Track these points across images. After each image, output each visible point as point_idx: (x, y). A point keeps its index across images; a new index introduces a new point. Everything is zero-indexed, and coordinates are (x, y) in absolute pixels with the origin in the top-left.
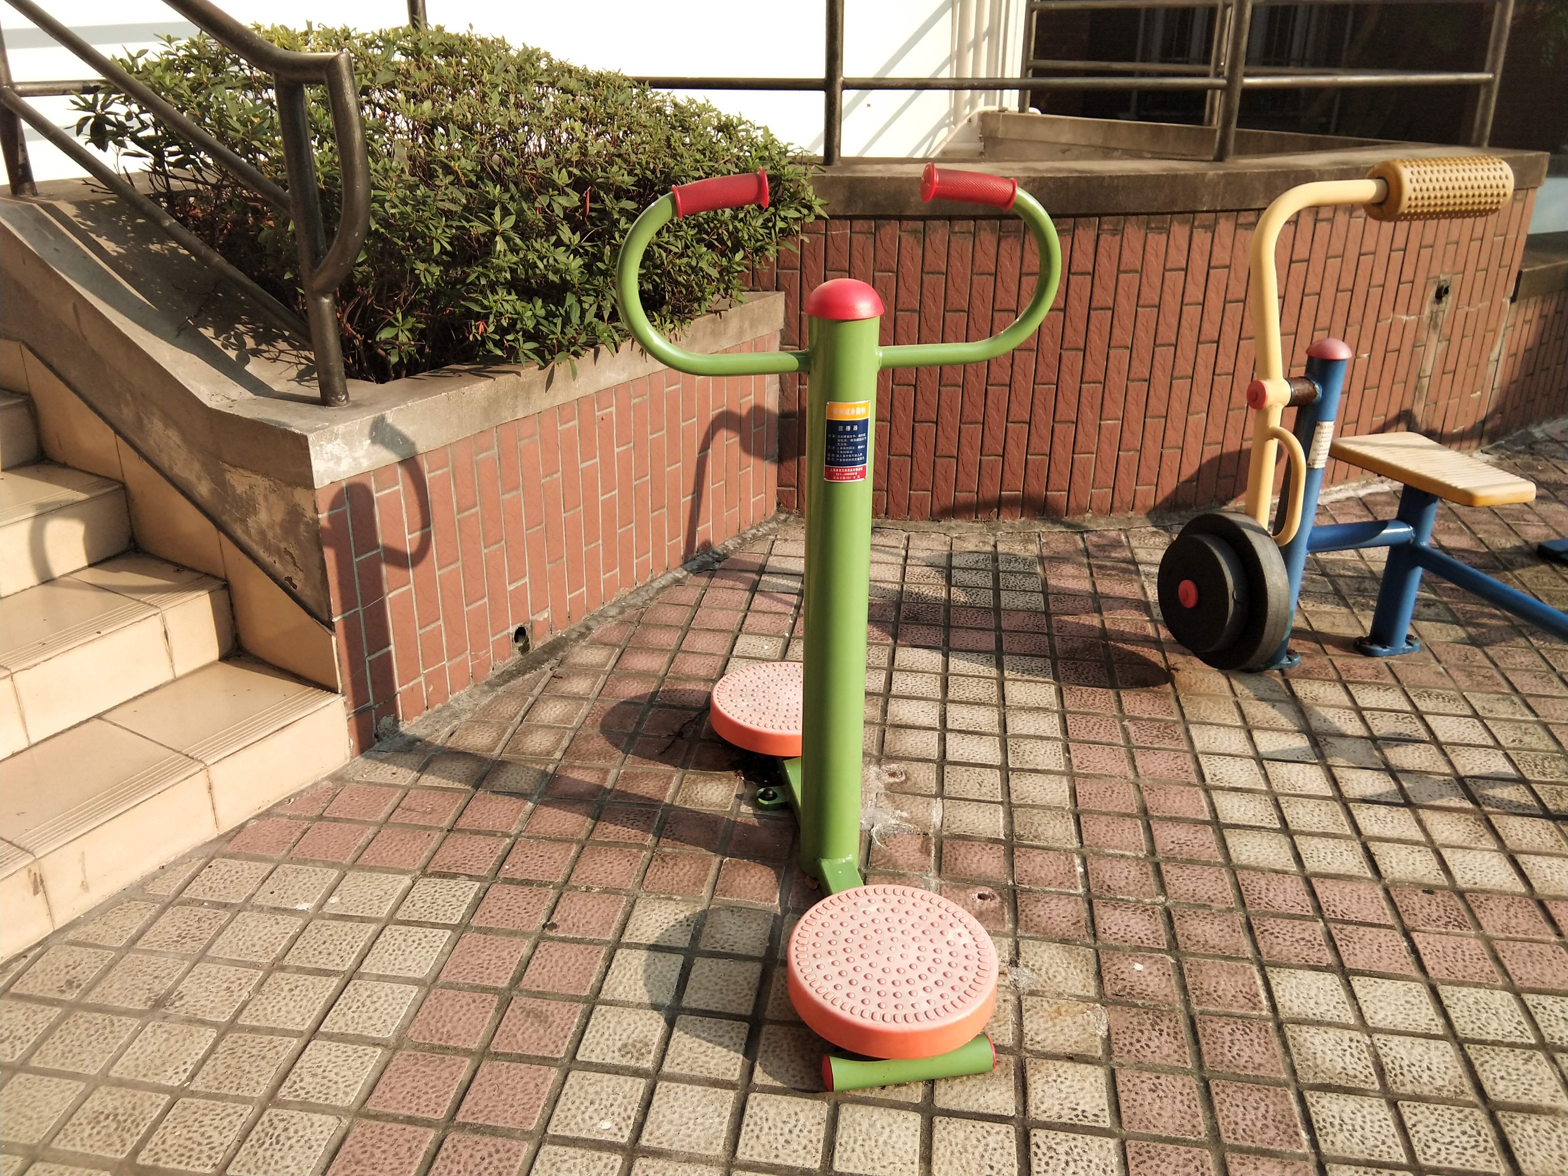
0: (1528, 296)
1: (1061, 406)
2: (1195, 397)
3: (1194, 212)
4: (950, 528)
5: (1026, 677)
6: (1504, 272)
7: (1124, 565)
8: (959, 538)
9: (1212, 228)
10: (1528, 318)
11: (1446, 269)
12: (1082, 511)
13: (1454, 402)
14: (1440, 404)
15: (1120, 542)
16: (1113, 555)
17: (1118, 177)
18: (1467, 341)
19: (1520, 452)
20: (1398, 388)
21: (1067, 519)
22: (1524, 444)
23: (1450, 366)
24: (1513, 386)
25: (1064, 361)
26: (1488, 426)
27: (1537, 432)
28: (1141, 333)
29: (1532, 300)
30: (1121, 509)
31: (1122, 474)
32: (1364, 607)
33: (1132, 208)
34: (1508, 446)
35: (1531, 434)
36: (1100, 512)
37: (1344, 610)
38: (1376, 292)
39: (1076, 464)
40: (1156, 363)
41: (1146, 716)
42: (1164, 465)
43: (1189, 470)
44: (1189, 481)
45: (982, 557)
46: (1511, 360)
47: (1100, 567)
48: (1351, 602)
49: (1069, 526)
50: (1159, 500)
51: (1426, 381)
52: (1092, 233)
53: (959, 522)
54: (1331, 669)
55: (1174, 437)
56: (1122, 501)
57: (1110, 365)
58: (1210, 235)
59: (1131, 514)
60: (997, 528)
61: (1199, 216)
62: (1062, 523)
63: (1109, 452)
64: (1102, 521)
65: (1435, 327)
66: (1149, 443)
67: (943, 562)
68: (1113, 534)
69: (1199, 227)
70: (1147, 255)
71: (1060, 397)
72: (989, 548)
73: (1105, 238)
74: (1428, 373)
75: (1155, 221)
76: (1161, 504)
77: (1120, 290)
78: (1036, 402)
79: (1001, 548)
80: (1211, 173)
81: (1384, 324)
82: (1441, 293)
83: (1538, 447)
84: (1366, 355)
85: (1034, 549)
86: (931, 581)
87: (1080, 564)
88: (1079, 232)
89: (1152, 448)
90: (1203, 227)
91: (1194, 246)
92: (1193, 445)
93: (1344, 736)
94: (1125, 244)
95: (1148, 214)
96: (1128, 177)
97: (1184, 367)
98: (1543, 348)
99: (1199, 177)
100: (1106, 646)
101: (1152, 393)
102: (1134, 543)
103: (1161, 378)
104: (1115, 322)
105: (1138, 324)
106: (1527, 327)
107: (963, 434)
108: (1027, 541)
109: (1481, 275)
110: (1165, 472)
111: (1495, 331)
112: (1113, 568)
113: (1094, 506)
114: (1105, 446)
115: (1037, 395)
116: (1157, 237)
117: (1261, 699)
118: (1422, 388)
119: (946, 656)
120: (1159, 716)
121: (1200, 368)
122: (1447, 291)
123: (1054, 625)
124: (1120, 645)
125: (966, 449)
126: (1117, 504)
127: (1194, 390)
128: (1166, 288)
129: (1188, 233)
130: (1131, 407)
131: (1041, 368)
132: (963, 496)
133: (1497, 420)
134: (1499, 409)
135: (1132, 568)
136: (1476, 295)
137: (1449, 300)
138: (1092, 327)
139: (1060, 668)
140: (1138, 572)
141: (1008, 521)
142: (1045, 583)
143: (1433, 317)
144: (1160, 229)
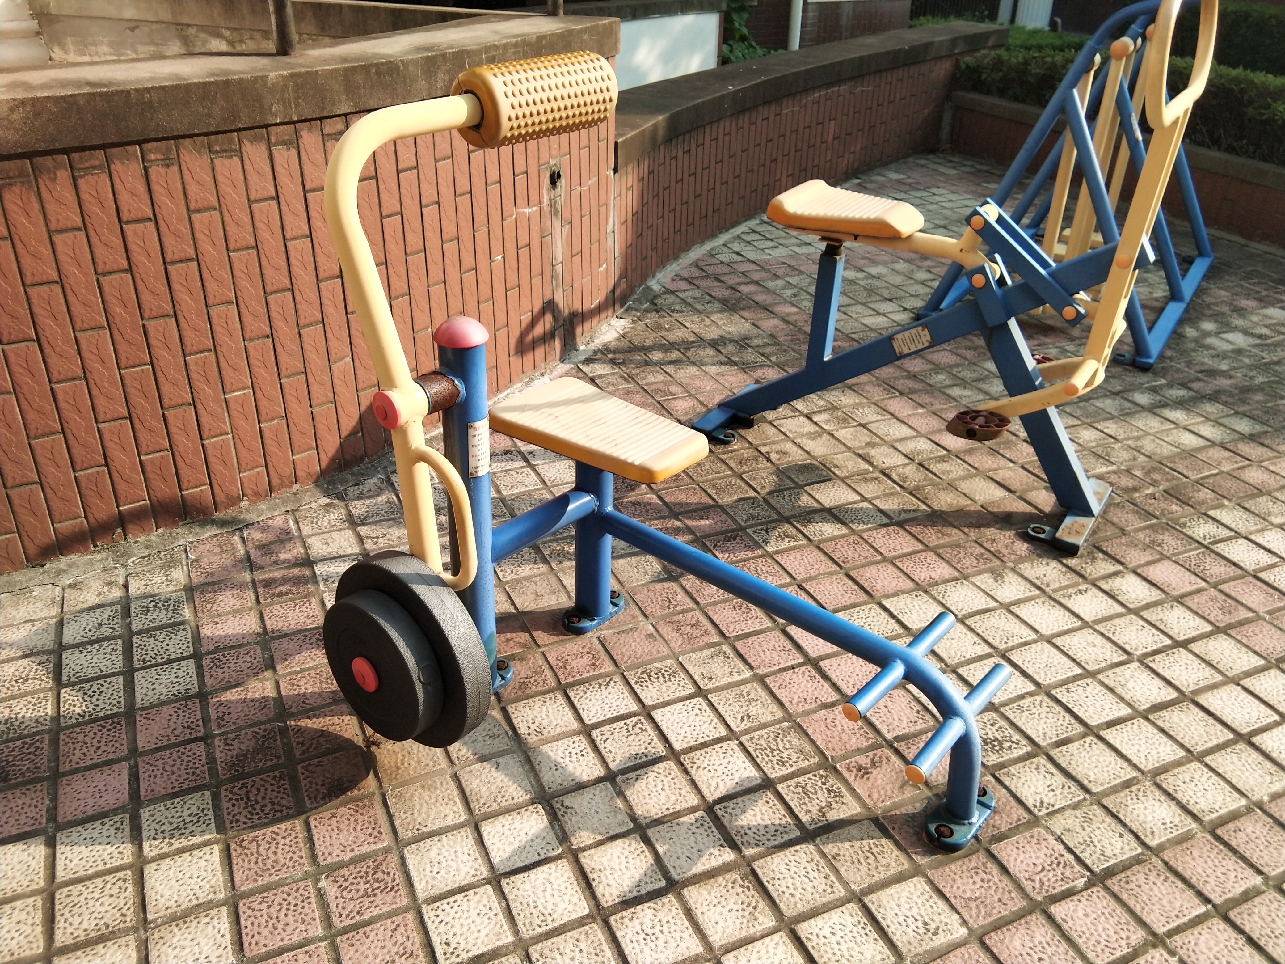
0: (626, 165)
1: (166, 388)
2: (333, 344)
3: (266, 126)
4: (60, 572)
5: (177, 844)
6: (603, 144)
7: (296, 571)
8: (72, 586)
9: (295, 143)
10: (630, 184)
11: (554, 153)
12: (235, 501)
13: (587, 279)
14: (575, 286)
15: (288, 532)
16: (283, 556)
17: (148, 90)
18: (586, 219)
19: (646, 311)
20: (537, 281)
21: (218, 515)
22: (647, 301)
23: (577, 249)
24: (629, 250)
25: (151, 334)
26: (618, 293)
27: (654, 285)
28: (243, 283)
29: (630, 167)
30: (282, 485)
31: (272, 448)
32: (561, 556)
33: (181, 129)
34: (637, 305)
35: (649, 288)
36: (258, 496)
37: (543, 568)
38: (494, 189)
39: (210, 452)
40: (274, 314)
41: (348, 856)
42: (318, 425)
43: (349, 423)
44: (353, 433)
45: (107, 612)
46: (624, 227)
47: (268, 584)
48: (547, 552)
49: (223, 523)
50: (324, 464)
51: (559, 268)
52: (136, 167)
53: (72, 558)
54: (548, 672)
55: (320, 392)
56: (281, 476)
57: (216, 328)
58: (294, 152)
59: (296, 487)
60: (126, 555)
61: (273, 130)
62: (213, 523)
63: (248, 428)
64: (263, 506)
65: (556, 215)
66: (293, 405)
67: (48, 641)
68: (278, 522)
69: (277, 144)
70: (221, 187)
71: (161, 378)
72: (117, 593)
73: (156, 172)
74: (560, 260)
75: (218, 143)
76: (328, 467)
77: (198, 235)
78: (130, 390)
79: (136, 587)
80: (273, 75)
81: (509, 221)
82: (555, 178)
83: (659, 301)
84: (499, 257)
85: (179, 575)
86: (30, 686)
87: (242, 586)
88: (117, 167)
89: (299, 411)
90: (284, 143)
91: (278, 168)
92: (346, 395)
93: (580, 787)
94: (187, 176)
95: (206, 134)
96: (163, 88)
97: (309, 312)
98: (645, 209)
99: (259, 80)
100: (284, 731)
101: (279, 349)
102: (306, 530)
103: (285, 331)
104: (206, 275)
105: (237, 273)
106: (630, 193)
107: (38, 452)
108: (169, 564)
109: (585, 152)
110: (323, 432)
111: (606, 204)
112: (285, 581)
113: (248, 491)
114: (240, 422)
115: (128, 382)
116: (227, 162)
117: (483, 759)
118: (557, 275)
119: (51, 844)
120: (365, 849)
121: (329, 310)
122: (559, 176)
123: (213, 714)
124: (303, 723)
125: (49, 469)
126: (275, 481)
127: (329, 335)
128: (258, 224)
129: (266, 153)
130: (259, 371)
131: (123, 348)
132: (65, 526)
133: (623, 285)
134: (623, 275)
135: (307, 572)
136: (585, 174)
137: (562, 183)
138: (176, 286)
139: (225, 804)
140: (314, 578)
141: (141, 539)
142: (197, 638)
143: (552, 204)
144: (228, 152)
